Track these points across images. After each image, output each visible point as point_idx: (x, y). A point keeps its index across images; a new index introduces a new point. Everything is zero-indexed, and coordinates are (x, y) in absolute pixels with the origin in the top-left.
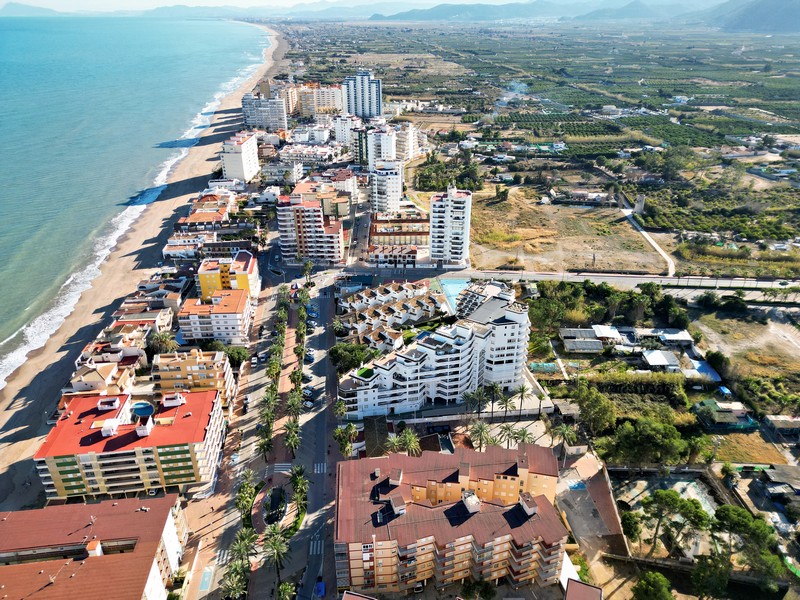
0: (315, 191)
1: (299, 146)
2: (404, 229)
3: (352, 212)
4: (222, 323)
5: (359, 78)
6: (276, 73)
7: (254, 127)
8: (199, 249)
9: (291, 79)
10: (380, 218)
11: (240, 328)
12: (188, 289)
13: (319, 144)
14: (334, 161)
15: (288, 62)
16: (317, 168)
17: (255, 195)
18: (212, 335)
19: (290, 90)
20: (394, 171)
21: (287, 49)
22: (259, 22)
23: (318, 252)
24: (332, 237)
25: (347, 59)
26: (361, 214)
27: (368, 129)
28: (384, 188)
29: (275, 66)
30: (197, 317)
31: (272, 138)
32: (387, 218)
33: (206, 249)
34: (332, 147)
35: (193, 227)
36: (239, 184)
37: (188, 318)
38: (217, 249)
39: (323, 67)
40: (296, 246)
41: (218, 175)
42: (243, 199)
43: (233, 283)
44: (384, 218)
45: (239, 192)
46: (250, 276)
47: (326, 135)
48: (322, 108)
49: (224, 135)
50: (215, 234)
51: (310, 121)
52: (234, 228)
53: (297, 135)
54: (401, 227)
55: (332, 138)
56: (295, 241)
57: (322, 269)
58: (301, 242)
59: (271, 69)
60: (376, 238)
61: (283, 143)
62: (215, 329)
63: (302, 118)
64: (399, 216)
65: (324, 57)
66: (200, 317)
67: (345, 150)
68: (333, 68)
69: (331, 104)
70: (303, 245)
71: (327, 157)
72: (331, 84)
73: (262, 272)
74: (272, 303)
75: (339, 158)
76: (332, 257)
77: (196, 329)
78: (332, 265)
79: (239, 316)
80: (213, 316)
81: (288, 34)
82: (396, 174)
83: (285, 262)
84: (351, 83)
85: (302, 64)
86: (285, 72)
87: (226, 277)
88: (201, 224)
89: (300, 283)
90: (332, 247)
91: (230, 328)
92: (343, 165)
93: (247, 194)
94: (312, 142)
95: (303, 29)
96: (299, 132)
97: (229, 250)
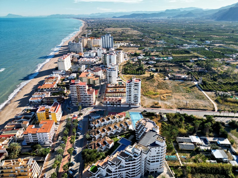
0: (87, 76)
1: (85, 58)
2: (117, 91)
3: (100, 82)
4: (41, 136)
5: (106, 36)
6: (82, 34)
7: (72, 52)
8: (43, 99)
9: (86, 36)
10: (109, 86)
11: (48, 138)
12: (33, 118)
13: (92, 58)
14: (96, 63)
15: (87, 30)
16: (90, 66)
17: (67, 76)
18: (37, 141)
19: (85, 40)
20: (114, 69)
21: (87, 27)
22: (80, 19)
23: (85, 101)
24: (90, 96)
25: (104, 30)
26: (103, 83)
27: (107, 53)
28: (111, 75)
29: (83, 31)
30: (31, 134)
31: (77, 55)
32: (112, 86)
33: (45, 99)
34: (96, 58)
35: (42, 90)
36: (63, 72)
37: (27, 135)
38: (49, 99)
39: (97, 32)
40: (77, 99)
41: (57, 69)
42: (63, 78)
43: (50, 116)
44: (110, 86)
45: (62, 75)
46: (56, 113)
47: (95, 54)
48: (94, 45)
49: (62, 54)
50: (50, 93)
51: (91, 49)
52: (57, 90)
53: (85, 55)
54: (116, 90)
55: (97, 55)
56: (77, 97)
57: (85, 107)
58: (79, 97)
59: (81, 32)
60: (107, 94)
61: (81, 57)
62: (38, 138)
63: (88, 48)
64: (116, 85)
65: (97, 29)
66: (32, 134)
67: (100, 60)
68: (100, 32)
69: (98, 44)
70: (80, 98)
71: (94, 62)
72: (98, 37)
73: (63, 110)
74: (64, 123)
75: (98, 62)
76: (90, 102)
77: (31, 139)
78: (90, 106)
79: (48, 134)
80: (37, 134)
81: (88, 22)
82: (115, 70)
83: (73, 104)
84: (104, 37)
85: (90, 31)
86: (85, 34)
87: (48, 113)
88: (45, 89)
89: (76, 114)
90: (90, 99)
91: (44, 138)
92: (99, 65)
93: (65, 76)
94: (90, 57)
95: (93, 20)
96: (86, 54)
97: (53, 100)
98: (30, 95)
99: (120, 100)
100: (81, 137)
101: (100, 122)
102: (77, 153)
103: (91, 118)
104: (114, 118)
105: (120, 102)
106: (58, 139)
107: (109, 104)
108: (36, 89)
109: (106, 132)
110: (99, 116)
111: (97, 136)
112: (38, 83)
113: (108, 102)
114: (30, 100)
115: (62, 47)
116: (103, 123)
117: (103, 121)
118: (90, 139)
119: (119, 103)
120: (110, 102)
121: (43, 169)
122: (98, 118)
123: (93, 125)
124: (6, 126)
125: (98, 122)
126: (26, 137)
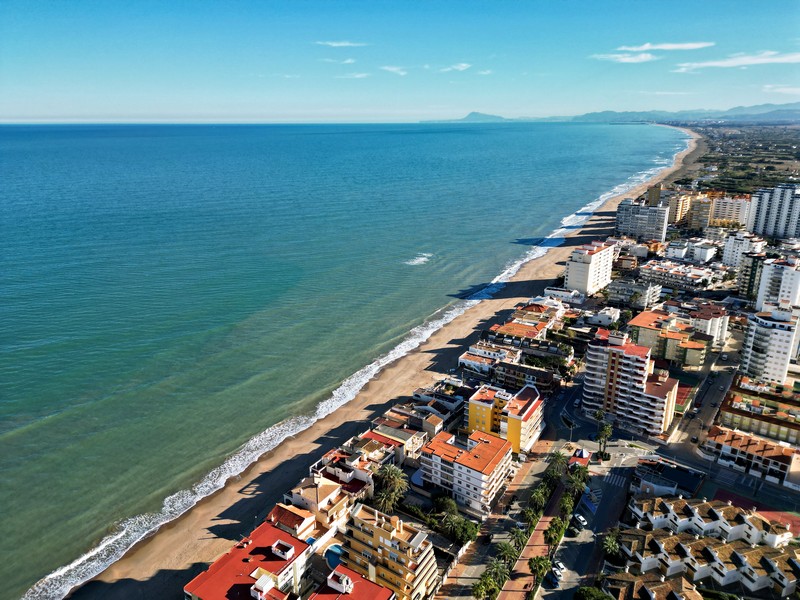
0: (659, 326)
1: (668, 263)
2: (781, 415)
3: (708, 362)
4: (464, 477)
5: (778, 191)
6: (679, 177)
7: (625, 234)
8: (496, 366)
9: (694, 185)
10: (746, 384)
11: (483, 492)
12: (457, 415)
13: (697, 265)
14: (709, 288)
15: (700, 166)
16: (679, 293)
17: (588, 313)
18: (451, 486)
19: (683, 198)
20: (786, 325)
21: (703, 153)
22: (685, 126)
23: (631, 413)
24: (654, 400)
25: (777, 166)
26: (721, 368)
27: (769, 256)
28: (764, 344)
29: (683, 169)
30: (439, 459)
31: (640, 248)
32: (758, 389)
33: (501, 368)
34: (714, 269)
35: (499, 340)
36: (575, 297)
37: (431, 457)
38: (512, 371)
39: (741, 173)
40: (602, 396)
41: (559, 283)
42: (573, 316)
43: (503, 425)
44: (752, 388)
45: (573, 305)
46: (523, 424)
47: (711, 253)
48: (718, 220)
49: (589, 238)
50: (520, 352)
51: (700, 234)
52: (542, 350)
53: (670, 250)
54: (776, 410)
55: (718, 257)
56: (603, 390)
57: (627, 437)
58: (610, 393)
59: (676, 172)
60: (729, 415)
61: (652, 256)
62: (456, 481)
63: (687, 230)
64: (780, 389)
65: (746, 163)
66: (443, 461)
67: (731, 275)
68: (754, 175)
69: (734, 215)
70: (612, 397)
71: (700, 281)
72: (742, 194)
73: (546, 418)
74: (540, 466)
75: (719, 284)
76: (649, 426)
77: (436, 473)
78: (645, 436)
79: (484, 477)
80: (456, 465)
81: (712, 137)
82: (789, 329)
83: (584, 411)
84: (766, 196)
85: (715, 169)
86: (689, 177)
87: (499, 415)
88: (509, 337)
89: (588, 448)
90: (652, 414)
91: (472, 487)
92: (718, 295)
93: (580, 310)
94: (690, 260)
95: (735, 131)
96: (674, 247)
97: (524, 377)
98: (465, 344)
99: (786, 459)
100: (585, 536)
101: (672, 513)
102: (560, 588)
103: (637, 483)
104: (739, 520)
105: (784, 468)
106: (508, 508)
107: (728, 458)
108: (483, 332)
109: (688, 560)
110: (673, 490)
111: (647, 561)
112: (494, 315)
113: (726, 449)
114: (462, 358)
115: (595, 214)
116: (682, 522)
117: (688, 513)
118: (619, 560)
119: (777, 469)
120: (734, 451)
121: (446, 581)
122: (670, 497)
123: (641, 514)
124: (388, 413)
125: (665, 510)
126: (426, 462)
